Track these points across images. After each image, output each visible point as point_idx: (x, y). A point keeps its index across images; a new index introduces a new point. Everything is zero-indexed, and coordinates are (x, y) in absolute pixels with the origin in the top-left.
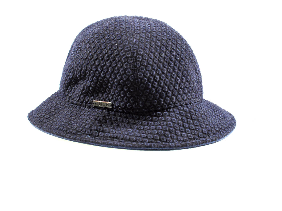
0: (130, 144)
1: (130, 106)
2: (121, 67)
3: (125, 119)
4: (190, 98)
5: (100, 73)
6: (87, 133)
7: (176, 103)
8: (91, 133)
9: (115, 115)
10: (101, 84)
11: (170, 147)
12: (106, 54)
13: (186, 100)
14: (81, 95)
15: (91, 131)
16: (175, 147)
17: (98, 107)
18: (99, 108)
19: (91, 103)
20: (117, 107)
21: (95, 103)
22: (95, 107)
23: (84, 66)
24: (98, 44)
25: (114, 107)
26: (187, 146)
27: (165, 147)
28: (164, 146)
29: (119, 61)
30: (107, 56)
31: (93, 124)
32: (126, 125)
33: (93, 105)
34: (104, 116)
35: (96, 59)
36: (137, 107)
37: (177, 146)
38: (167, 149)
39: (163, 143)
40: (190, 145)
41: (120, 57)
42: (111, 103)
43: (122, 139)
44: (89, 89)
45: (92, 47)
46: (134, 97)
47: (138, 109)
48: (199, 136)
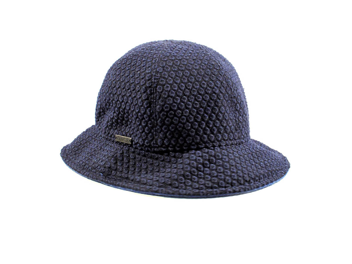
0: (138, 186)
1: (148, 143)
2: (140, 98)
3: (143, 158)
4: (220, 139)
5: (121, 103)
6: (101, 170)
7: (200, 145)
8: (104, 171)
9: (134, 152)
10: (123, 117)
11: (180, 194)
12: (127, 82)
13: (214, 142)
14: (106, 127)
15: (105, 169)
16: (185, 195)
17: (119, 142)
18: (120, 144)
19: (114, 137)
20: (136, 144)
21: (117, 137)
22: (117, 142)
23: (107, 95)
24: (123, 71)
25: (134, 143)
26: (200, 195)
27: (173, 194)
28: (173, 192)
29: (139, 91)
30: (128, 84)
31: (108, 161)
32: (143, 165)
33: (116, 140)
34: (123, 153)
35: (119, 88)
36: (155, 145)
37: (187, 194)
38: (175, 196)
39: (173, 189)
40: (203, 195)
41: (140, 86)
42: (131, 138)
43: (132, 180)
44: (113, 121)
45: (117, 74)
46: (152, 133)
47: (156, 147)
48: (218, 185)
